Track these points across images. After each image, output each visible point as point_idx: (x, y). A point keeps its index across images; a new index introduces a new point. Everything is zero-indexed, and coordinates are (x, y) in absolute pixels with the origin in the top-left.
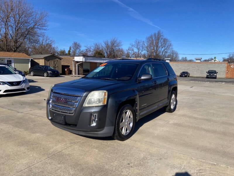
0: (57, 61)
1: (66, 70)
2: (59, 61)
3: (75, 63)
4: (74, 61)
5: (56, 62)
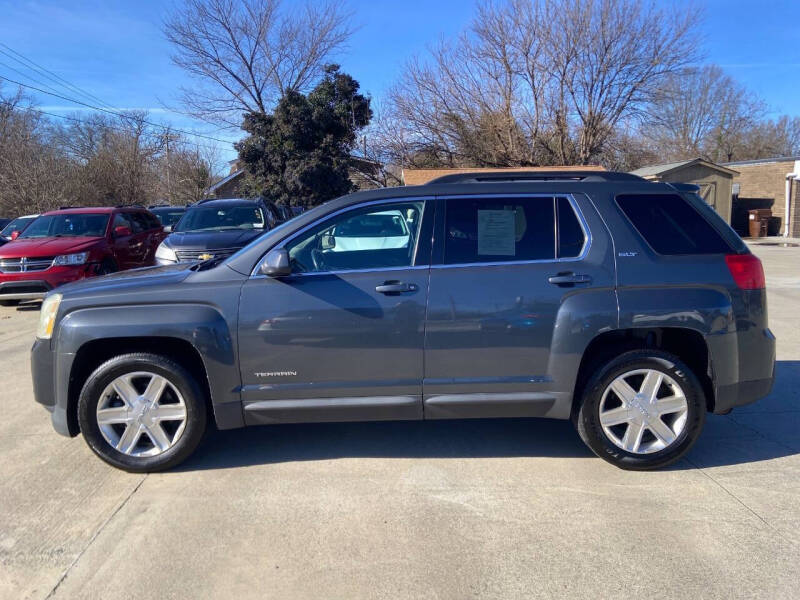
0: (715, 183)
1: (752, 217)
2: (719, 183)
3: (794, 187)
4: (790, 179)
5: (707, 188)
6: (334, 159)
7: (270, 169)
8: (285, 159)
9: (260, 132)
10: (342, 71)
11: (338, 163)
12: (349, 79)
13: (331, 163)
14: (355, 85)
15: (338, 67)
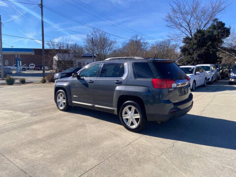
6: (211, 49)
7: (189, 54)
8: (194, 50)
9: (187, 43)
10: (218, 21)
11: (212, 51)
12: (221, 22)
13: (210, 51)
14: (223, 24)
15: (217, 19)
